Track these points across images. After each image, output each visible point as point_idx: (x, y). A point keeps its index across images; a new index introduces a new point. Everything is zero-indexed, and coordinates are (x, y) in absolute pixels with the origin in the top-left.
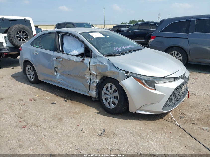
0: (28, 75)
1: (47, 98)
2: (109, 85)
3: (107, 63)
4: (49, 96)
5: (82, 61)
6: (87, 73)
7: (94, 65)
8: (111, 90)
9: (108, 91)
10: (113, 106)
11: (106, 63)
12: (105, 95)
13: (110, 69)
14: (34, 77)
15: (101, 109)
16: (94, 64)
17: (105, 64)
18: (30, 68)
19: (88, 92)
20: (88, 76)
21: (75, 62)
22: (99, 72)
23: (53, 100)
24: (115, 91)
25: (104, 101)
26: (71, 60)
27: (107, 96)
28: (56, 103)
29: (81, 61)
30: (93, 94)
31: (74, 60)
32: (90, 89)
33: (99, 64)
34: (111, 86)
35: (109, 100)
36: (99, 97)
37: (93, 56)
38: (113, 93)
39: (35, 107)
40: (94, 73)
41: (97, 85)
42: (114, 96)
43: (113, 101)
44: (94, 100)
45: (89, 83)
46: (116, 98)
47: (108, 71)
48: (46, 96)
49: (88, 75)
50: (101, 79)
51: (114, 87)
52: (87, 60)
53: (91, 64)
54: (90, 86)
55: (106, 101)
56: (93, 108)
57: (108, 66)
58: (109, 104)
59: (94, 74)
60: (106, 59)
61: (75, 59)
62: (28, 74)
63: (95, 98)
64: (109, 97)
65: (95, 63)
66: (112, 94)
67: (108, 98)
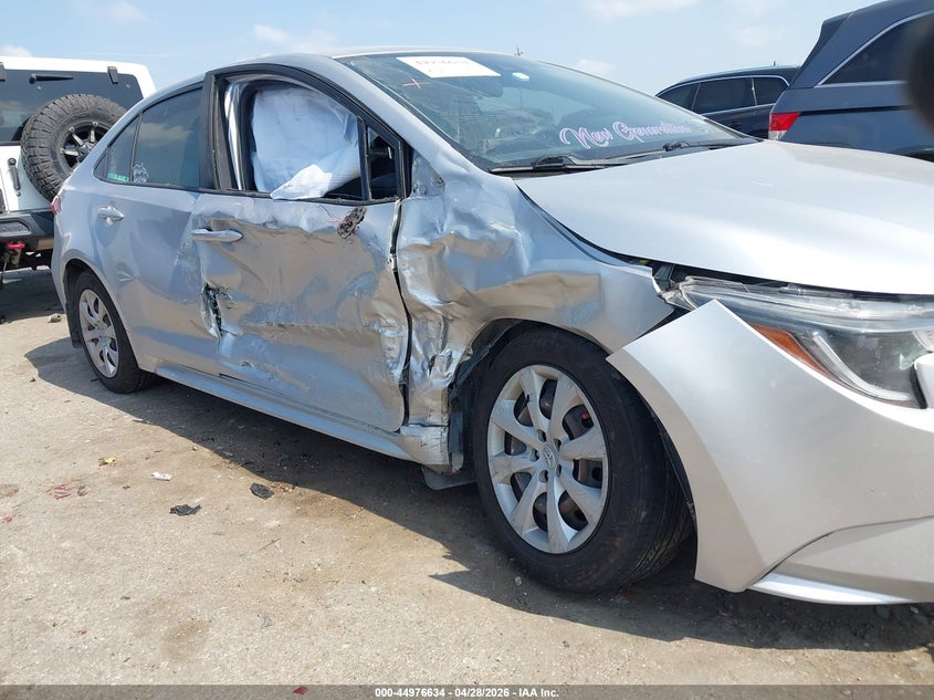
0: (91, 346)
1: (157, 475)
2: (531, 379)
3: (512, 218)
4: (176, 461)
5: (347, 227)
6: (381, 308)
7: (424, 241)
8: (547, 413)
9: (528, 423)
10: (569, 532)
11: (503, 224)
12: (507, 451)
13: (536, 256)
14: (115, 355)
15: (483, 551)
16: (424, 235)
17: (497, 232)
18: (96, 302)
19: (399, 431)
20: (389, 326)
21: (309, 236)
22: (459, 291)
23: (188, 489)
24: (577, 423)
25: (503, 492)
26: (285, 226)
27: (521, 463)
28: (199, 507)
29: (342, 227)
30: (431, 444)
31: (304, 225)
32: (407, 414)
33: (458, 236)
34: (549, 387)
35: (535, 489)
36: (469, 465)
37: (416, 182)
38: (564, 436)
39: (62, 538)
40: (427, 298)
41: (451, 386)
42: (576, 462)
43: (565, 496)
44: (437, 484)
45: (398, 372)
46: (588, 473)
47: (522, 276)
48: (157, 465)
49: (391, 316)
50: (478, 343)
51: (569, 394)
52: (377, 218)
53: (403, 240)
54: (405, 390)
55: (518, 493)
56: (432, 538)
57: (522, 237)
58: (540, 518)
59: (427, 309)
60: (503, 190)
61: (306, 218)
62: (93, 340)
63: (446, 474)
64: (539, 466)
65: (429, 228)
66: (559, 443)
67: (527, 476)
